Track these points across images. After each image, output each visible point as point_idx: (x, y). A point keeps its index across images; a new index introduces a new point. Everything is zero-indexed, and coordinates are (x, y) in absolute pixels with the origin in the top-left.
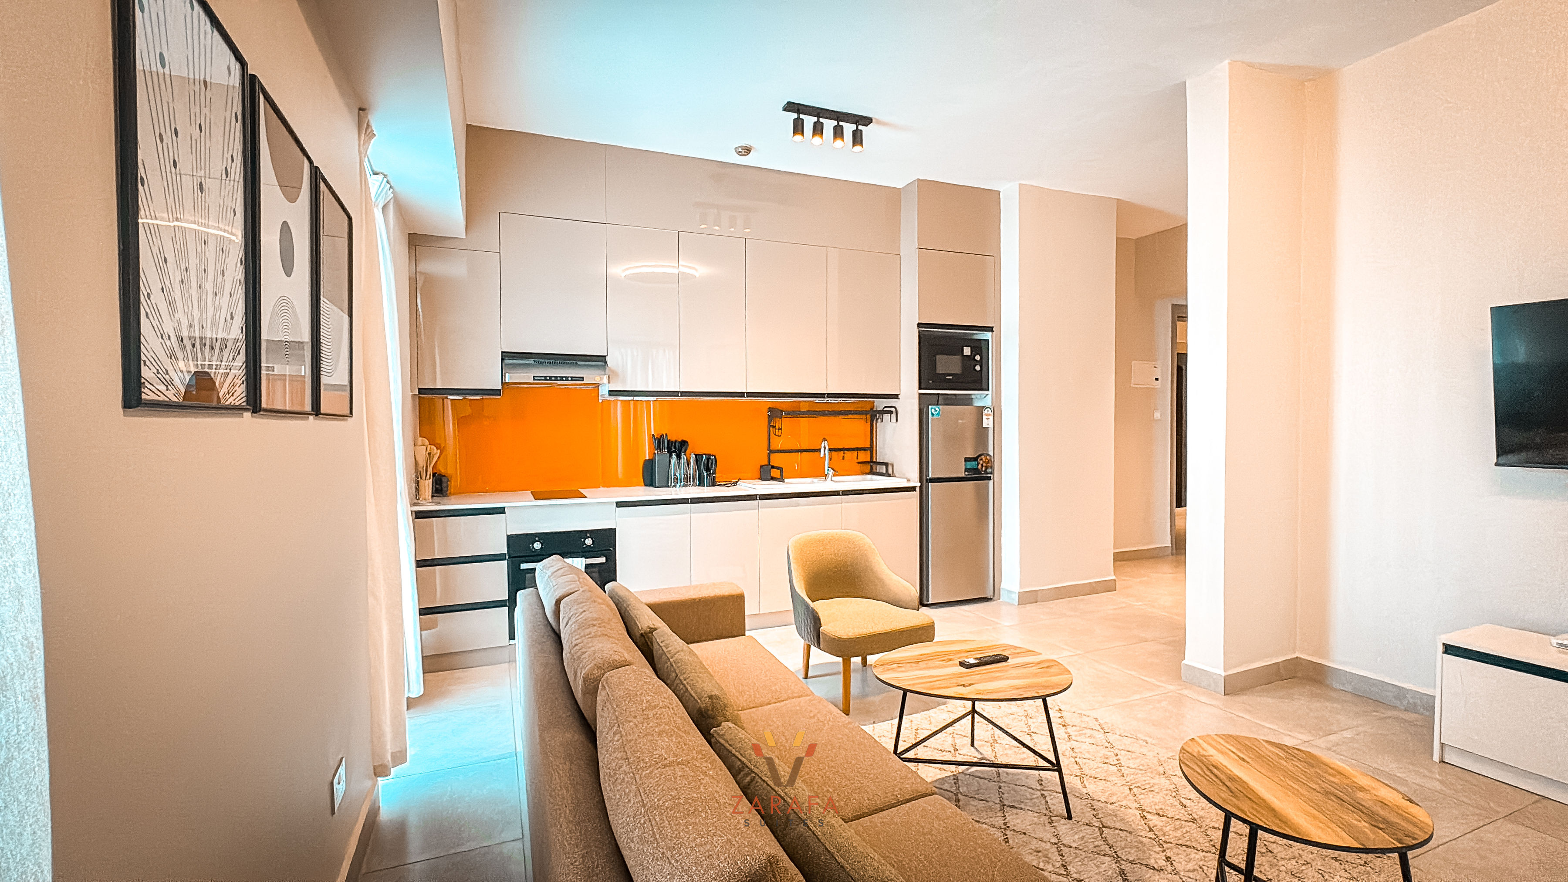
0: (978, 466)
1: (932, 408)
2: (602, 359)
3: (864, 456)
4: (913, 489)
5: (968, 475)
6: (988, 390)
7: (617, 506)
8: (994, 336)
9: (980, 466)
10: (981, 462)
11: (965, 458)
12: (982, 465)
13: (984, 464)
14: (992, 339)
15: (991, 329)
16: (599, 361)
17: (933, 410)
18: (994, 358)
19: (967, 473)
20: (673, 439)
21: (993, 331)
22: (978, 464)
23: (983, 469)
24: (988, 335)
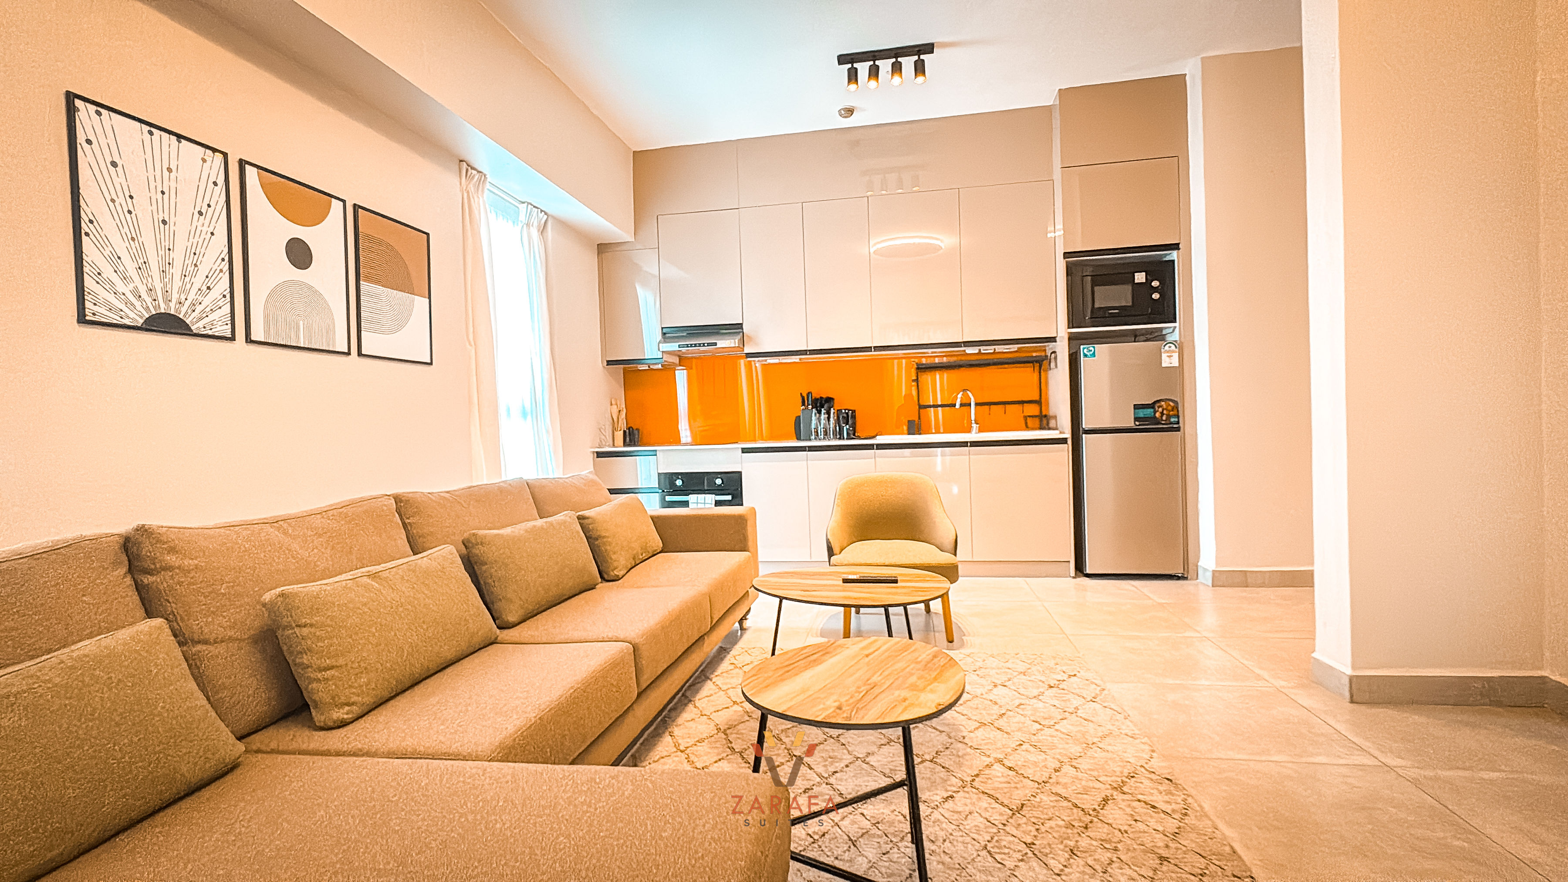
0: (1155, 414)
1: (1084, 348)
2: (740, 326)
3: (1033, 410)
4: (1064, 441)
5: (1139, 425)
6: (1175, 322)
7: (743, 452)
8: (1180, 254)
9: (1158, 415)
10: (1160, 410)
11: (1135, 405)
12: (1162, 414)
13: (1165, 412)
14: (1178, 260)
15: (1175, 247)
16: (736, 328)
17: (1085, 351)
18: (1181, 285)
19: (1137, 423)
20: (818, 397)
21: (1179, 249)
22: (1155, 412)
23: (1164, 418)
24: (1174, 255)
